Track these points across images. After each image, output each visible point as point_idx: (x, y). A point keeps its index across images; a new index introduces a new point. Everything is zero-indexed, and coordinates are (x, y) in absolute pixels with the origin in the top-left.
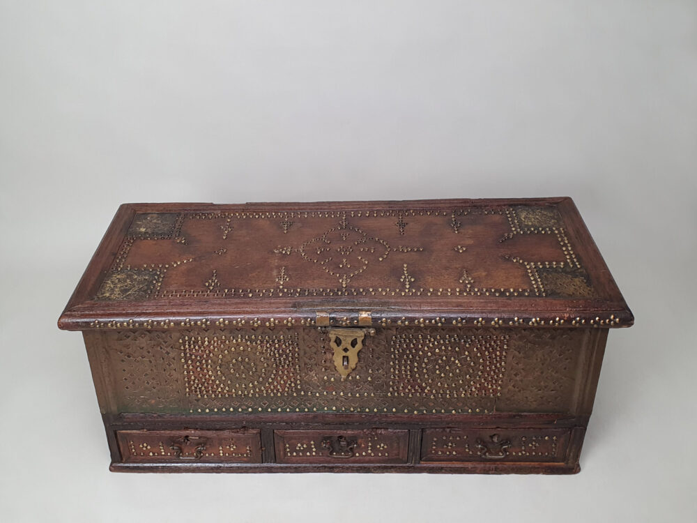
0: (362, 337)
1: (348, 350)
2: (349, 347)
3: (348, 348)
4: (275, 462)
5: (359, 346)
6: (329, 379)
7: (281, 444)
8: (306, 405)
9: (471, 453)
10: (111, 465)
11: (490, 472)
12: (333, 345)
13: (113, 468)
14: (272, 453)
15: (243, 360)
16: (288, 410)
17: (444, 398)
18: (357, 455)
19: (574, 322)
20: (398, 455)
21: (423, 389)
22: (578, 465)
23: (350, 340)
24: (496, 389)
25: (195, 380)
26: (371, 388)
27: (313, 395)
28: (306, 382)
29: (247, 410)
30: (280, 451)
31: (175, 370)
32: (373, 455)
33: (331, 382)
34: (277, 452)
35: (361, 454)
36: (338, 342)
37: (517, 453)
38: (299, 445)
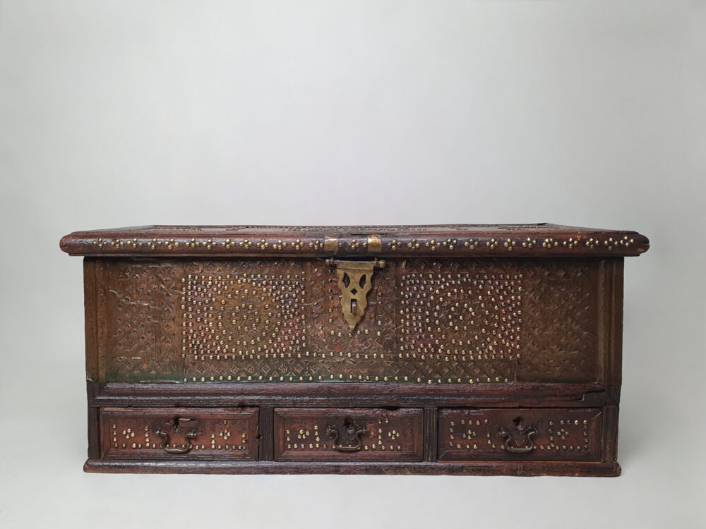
0: (370, 271)
1: (357, 292)
2: (358, 288)
3: (357, 290)
4: (273, 459)
5: (367, 286)
6: (336, 334)
7: (281, 429)
8: (310, 372)
9: (493, 446)
10: (86, 463)
11: (518, 472)
12: (341, 284)
13: (88, 468)
14: (271, 446)
15: (247, 307)
16: (291, 379)
17: (459, 361)
18: (366, 448)
19: (588, 243)
20: (413, 449)
21: (436, 348)
22: (618, 465)
23: (358, 277)
24: (515, 348)
25: (193, 334)
26: (381, 346)
27: (319, 357)
28: (312, 338)
29: (246, 378)
30: (279, 440)
31: (173, 319)
32: (383, 448)
33: (338, 338)
34: (276, 441)
35: (370, 447)
36: (346, 280)
37: (545, 447)
38: (301, 431)
